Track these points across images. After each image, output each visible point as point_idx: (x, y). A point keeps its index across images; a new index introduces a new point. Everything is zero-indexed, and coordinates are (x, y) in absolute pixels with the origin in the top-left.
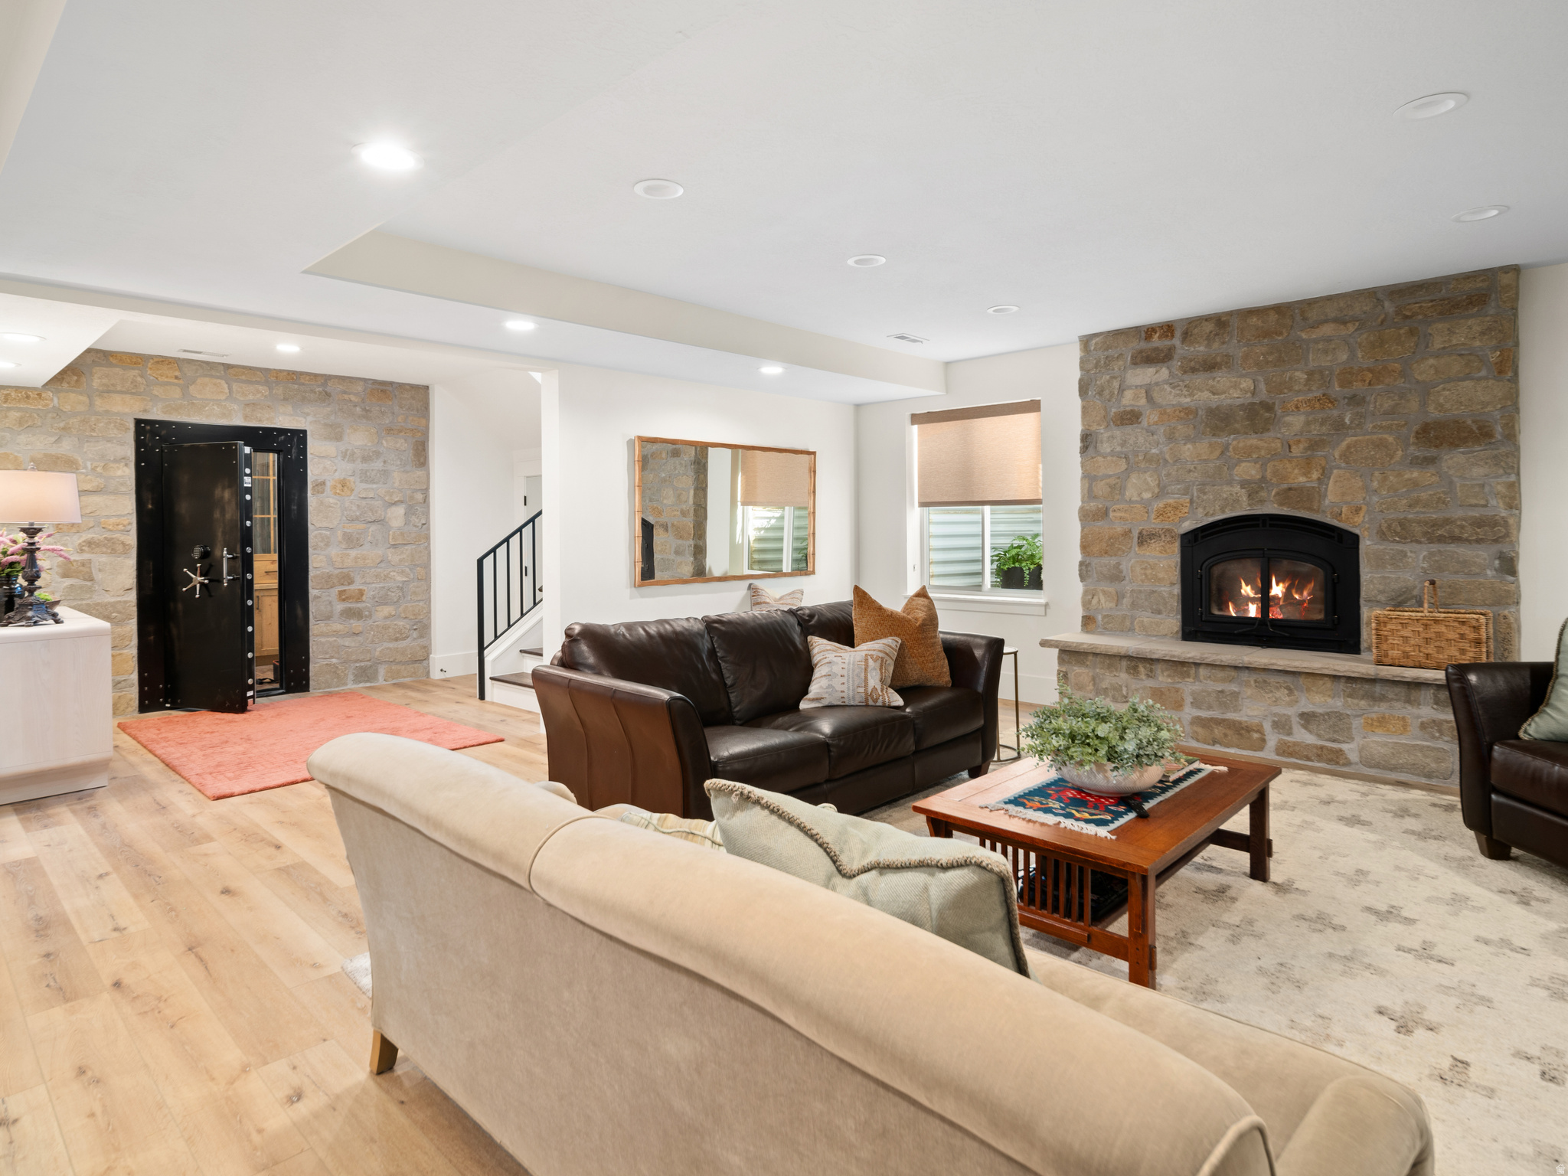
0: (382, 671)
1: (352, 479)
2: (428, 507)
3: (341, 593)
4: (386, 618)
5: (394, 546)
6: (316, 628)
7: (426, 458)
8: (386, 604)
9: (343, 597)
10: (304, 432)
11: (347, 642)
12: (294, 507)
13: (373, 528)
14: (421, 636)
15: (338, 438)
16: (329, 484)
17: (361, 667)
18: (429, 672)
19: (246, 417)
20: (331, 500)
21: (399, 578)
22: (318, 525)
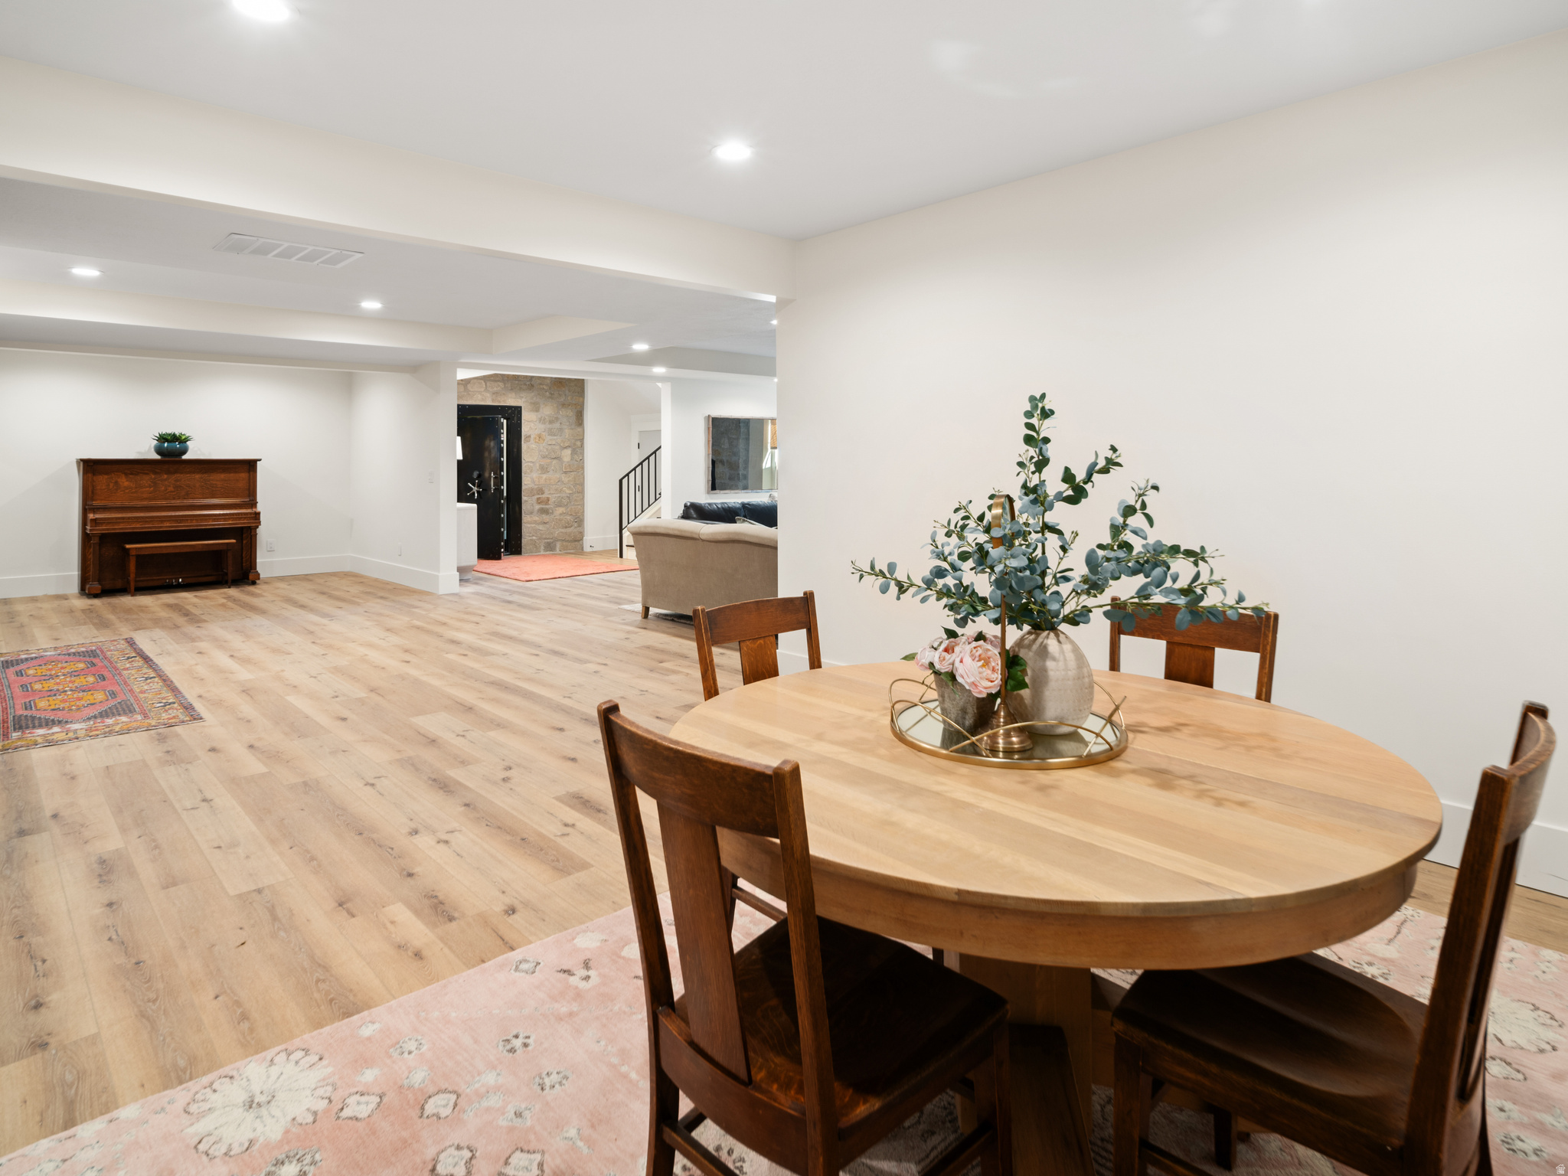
0: (558, 545)
1: (544, 433)
2: (583, 450)
3: (538, 499)
4: (561, 514)
5: (565, 472)
6: (526, 519)
7: (582, 421)
8: (560, 506)
9: (539, 501)
10: (521, 407)
11: (541, 527)
12: (515, 450)
13: (554, 462)
14: (579, 526)
15: (537, 410)
16: (532, 437)
17: (548, 542)
18: (583, 548)
19: (493, 400)
20: (534, 446)
21: (568, 491)
22: (527, 460)
